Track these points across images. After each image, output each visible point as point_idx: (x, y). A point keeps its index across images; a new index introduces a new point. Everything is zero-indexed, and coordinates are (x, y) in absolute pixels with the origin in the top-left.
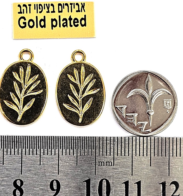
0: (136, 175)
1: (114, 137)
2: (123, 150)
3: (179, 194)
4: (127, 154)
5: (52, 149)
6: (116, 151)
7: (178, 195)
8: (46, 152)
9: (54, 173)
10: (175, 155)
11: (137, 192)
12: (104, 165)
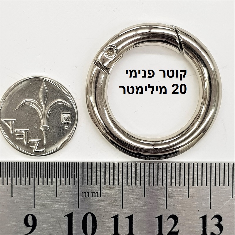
0: (127, 207)
1: (101, 163)
2: (112, 179)
3: (179, 230)
4: (116, 183)
5: (26, 178)
6: (103, 180)
7: (177, 230)
8: (19, 181)
9: (28, 206)
10: (173, 184)
11: (128, 228)
12: (89, 197)
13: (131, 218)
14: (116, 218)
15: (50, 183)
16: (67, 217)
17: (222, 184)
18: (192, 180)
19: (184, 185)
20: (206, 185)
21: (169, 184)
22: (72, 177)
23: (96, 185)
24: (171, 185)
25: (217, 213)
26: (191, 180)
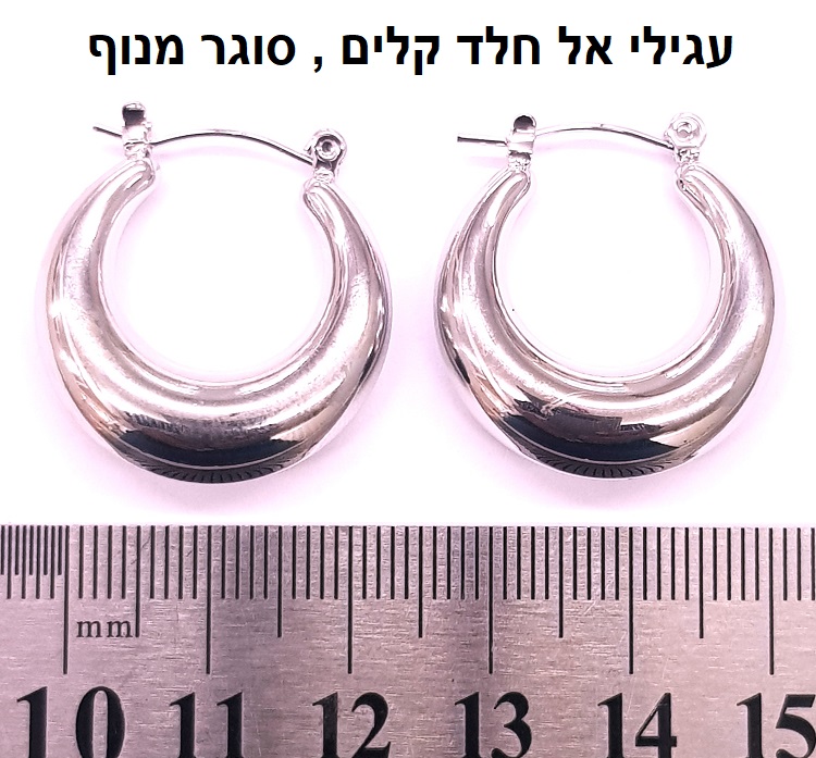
0: (224, 670)
1: (139, 528)
3: (389, 744)
4: (187, 592)
6: (145, 580)
10: (371, 592)
11: (226, 736)
12: (98, 636)
14: (186, 705)
16: (26, 704)
19: (406, 597)
20: (477, 597)
22: (45, 573)
23: (123, 597)
24: (364, 597)
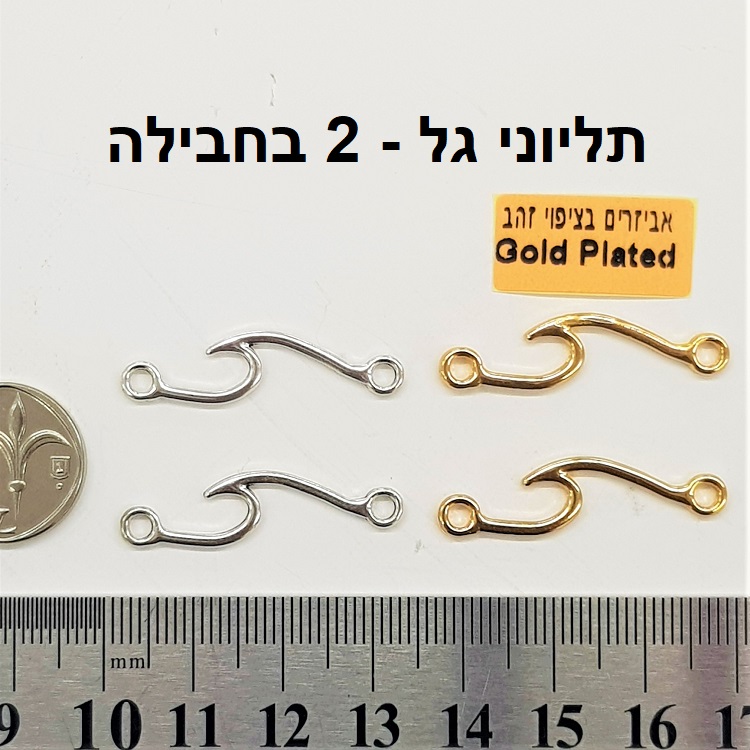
13: (210, 711)
14: (180, 711)
15: (46, 640)
16: (80, 710)
17: (395, 641)
18: (334, 633)
19: (319, 643)
20: (364, 643)
21: (288, 640)
22: (91, 628)
23: (140, 642)
24: (292, 642)
25: (388, 702)
26: (332, 633)
